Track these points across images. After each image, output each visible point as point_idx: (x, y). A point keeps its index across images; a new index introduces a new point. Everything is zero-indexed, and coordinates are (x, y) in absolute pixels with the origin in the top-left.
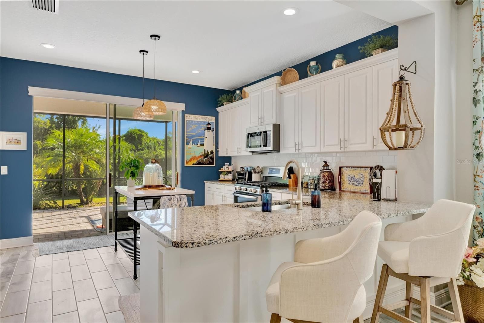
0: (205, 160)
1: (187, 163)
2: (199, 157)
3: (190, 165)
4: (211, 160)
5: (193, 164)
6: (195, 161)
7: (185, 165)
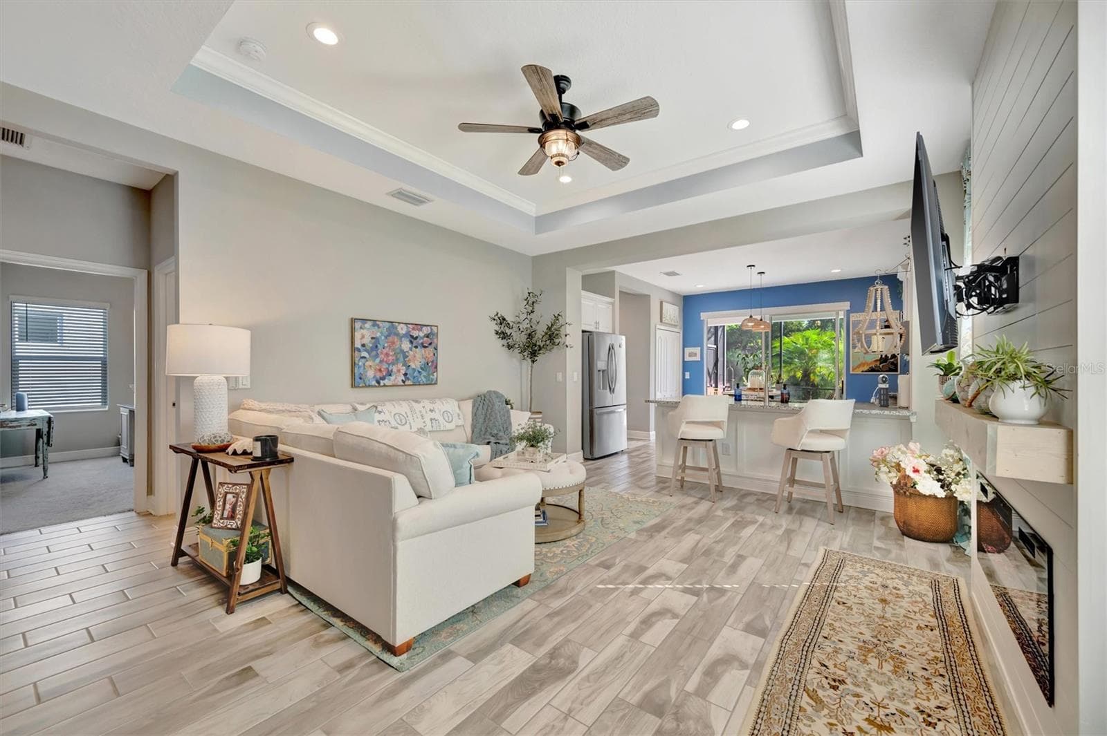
0: (881, 366)
1: (853, 370)
2: (871, 363)
3: (858, 372)
4: (892, 367)
5: (863, 371)
6: (866, 368)
7: (851, 372)
